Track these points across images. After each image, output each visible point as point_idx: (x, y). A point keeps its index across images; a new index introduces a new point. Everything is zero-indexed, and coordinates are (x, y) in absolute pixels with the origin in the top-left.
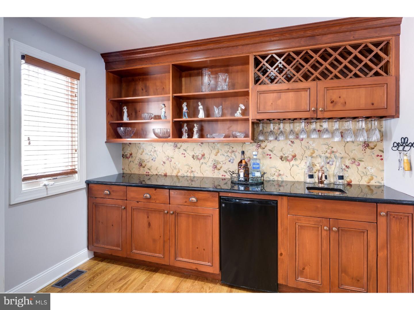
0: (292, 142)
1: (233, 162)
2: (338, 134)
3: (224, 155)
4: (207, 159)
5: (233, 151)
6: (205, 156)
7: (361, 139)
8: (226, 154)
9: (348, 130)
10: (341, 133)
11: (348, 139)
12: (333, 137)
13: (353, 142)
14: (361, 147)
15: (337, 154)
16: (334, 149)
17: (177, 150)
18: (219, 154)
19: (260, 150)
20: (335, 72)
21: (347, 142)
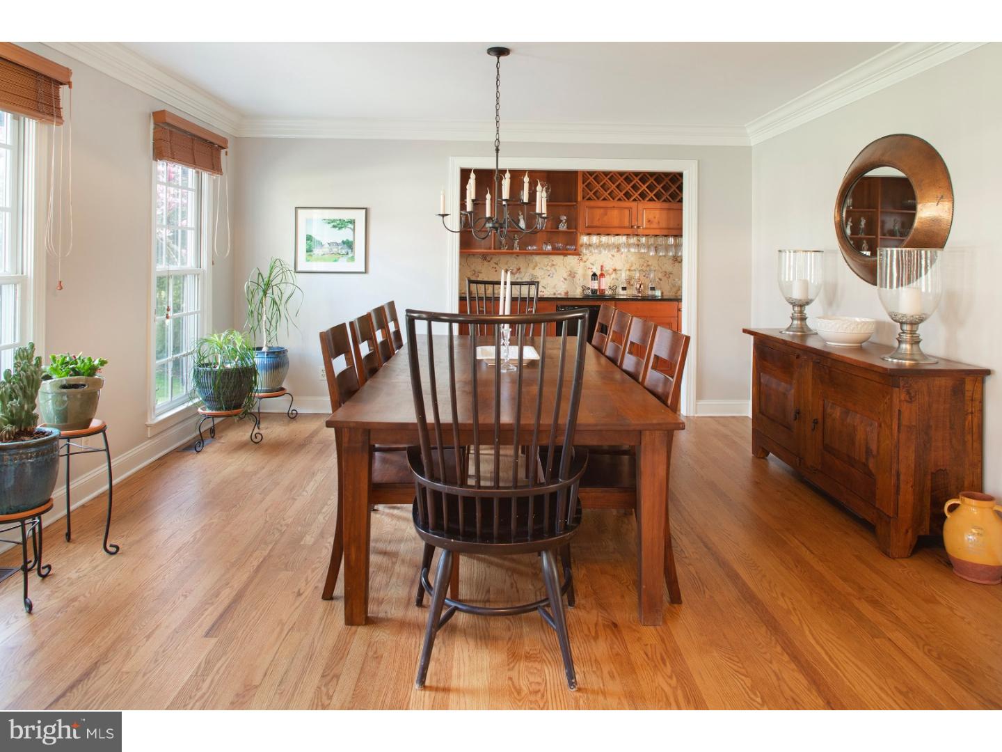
0: (613, 256)
1: (552, 277)
2: (652, 248)
3: (542, 269)
4: (523, 274)
5: (553, 265)
6: (521, 270)
7: (671, 254)
8: (545, 268)
9: (661, 245)
10: (656, 247)
11: (661, 254)
12: (649, 251)
13: (665, 256)
14: (671, 261)
15: (652, 268)
16: (650, 263)
17: (486, 263)
18: (537, 268)
19: (582, 264)
20: (652, 195)
21: (660, 256)
